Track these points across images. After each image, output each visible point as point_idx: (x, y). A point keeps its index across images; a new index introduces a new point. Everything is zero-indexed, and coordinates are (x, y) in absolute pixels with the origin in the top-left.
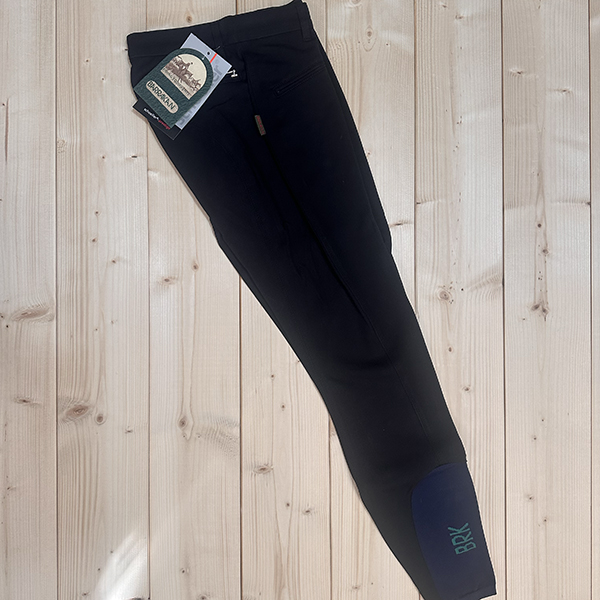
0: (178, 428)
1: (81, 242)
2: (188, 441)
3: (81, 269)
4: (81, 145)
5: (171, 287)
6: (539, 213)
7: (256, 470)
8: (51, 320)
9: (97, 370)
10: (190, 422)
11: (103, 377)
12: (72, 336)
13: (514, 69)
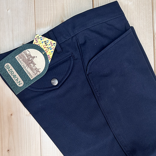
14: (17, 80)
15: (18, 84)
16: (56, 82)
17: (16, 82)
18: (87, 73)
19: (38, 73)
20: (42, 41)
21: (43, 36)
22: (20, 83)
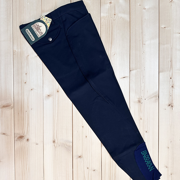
0: (53, 143)
1: (21, 83)
2: (55, 147)
3: (21, 92)
4: (21, 52)
5: (50, 98)
6: (171, 74)
7: (78, 157)
8: (12, 108)
9: (26, 125)
10: (56, 141)
11: (28, 127)
12: (19, 114)
13: (163, 26)
14: (32, 38)
15: (32, 40)
16: (51, 40)
17: (31, 38)
18: (67, 35)
19: (42, 35)
20: (45, 18)
21: (45, 16)
22: (33, 39)
